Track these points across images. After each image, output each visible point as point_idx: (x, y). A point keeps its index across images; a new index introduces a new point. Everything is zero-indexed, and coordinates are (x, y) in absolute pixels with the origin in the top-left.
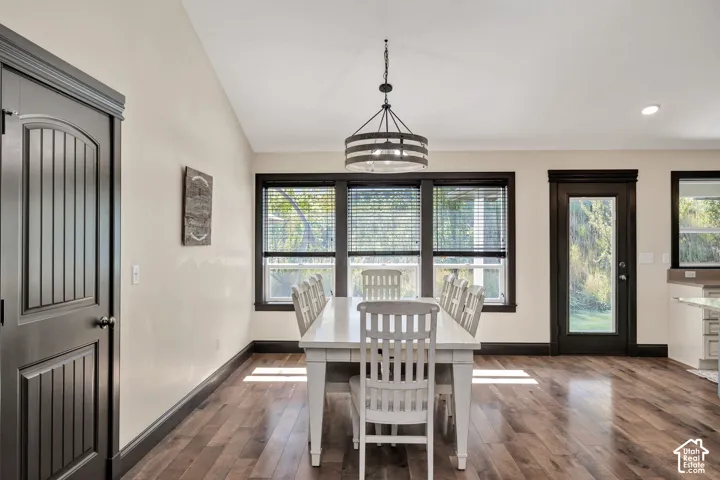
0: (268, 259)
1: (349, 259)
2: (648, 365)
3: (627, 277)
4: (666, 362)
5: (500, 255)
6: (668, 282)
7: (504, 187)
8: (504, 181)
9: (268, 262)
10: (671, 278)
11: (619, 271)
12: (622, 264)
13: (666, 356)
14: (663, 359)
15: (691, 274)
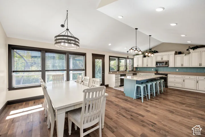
0: (14, 73)
1: (46, 72)
4: (108, 87)
5: (84, 70)
6: (109, 74)
7: (84, 56)
8: (84, 55)
9: (14, 74)
12: (103, 71)
15: (111, 72)
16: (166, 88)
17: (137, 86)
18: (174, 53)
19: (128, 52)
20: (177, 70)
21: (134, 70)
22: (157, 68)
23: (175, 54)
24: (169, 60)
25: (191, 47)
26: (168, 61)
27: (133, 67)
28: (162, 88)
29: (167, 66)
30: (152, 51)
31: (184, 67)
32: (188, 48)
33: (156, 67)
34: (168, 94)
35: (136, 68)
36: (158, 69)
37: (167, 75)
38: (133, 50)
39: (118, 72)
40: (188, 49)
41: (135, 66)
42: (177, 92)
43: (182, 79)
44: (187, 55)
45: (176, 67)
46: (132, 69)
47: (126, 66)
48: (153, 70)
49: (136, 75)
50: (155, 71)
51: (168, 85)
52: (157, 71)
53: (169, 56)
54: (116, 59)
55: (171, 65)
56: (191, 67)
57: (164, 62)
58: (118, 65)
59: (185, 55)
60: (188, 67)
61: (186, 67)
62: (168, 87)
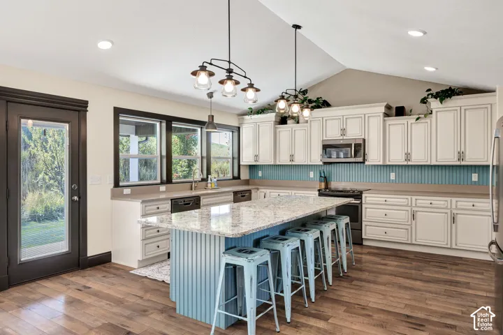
2: (99, 275)
3: (79, 198)
4: (110, 267)
6: (112, 199)
10: (114, 196)
11: (72, 193)
12: (75, 186)
13: (110, 261)
14: (107, 265)
15: (127, 191)
16: (358, 249)
17: (227, 264)
18: (382, 110)
19: (210, 95)
20: (393, 176)
21: (245, 175)
22: (327, 168)
23: (387, 115)
24: (366, 138)
25: (434, 91)
26: (364, 140)
27: (239, 166)
28: (344, 254)
29: (361, 159)
30: (310, 101)
31: (412, 166)
32: (425, 94)
33: (325, 163)
34: (365, 275)
35: (252, 168)
36: (330, 173)
37: (358, 195)
38: (211, 74)
39: (163, 188)
40: (425, 98)
41: (247, 159)
42: (393, 264)
43: (409, 208)
44: (423, 121)
45: (388, 163)
46: (236, 175)
47: (205, 161)
48: (312, 174)
49: (249, 199)
50: (321, 181)
51: (363, 237)
52: (326, 179)
53: (365, 119)
54: (158, 124)
55: (374, 156)
56: (435, 166)
57: (349, 146)
58: (164, 153)
59: (417, 119)
60: (425, 166)
61: (418, 166)
62: (365, 243)
